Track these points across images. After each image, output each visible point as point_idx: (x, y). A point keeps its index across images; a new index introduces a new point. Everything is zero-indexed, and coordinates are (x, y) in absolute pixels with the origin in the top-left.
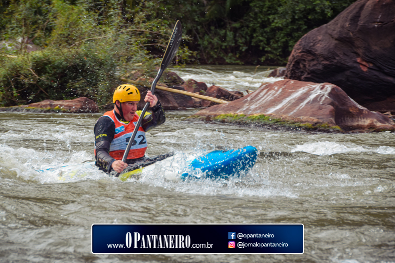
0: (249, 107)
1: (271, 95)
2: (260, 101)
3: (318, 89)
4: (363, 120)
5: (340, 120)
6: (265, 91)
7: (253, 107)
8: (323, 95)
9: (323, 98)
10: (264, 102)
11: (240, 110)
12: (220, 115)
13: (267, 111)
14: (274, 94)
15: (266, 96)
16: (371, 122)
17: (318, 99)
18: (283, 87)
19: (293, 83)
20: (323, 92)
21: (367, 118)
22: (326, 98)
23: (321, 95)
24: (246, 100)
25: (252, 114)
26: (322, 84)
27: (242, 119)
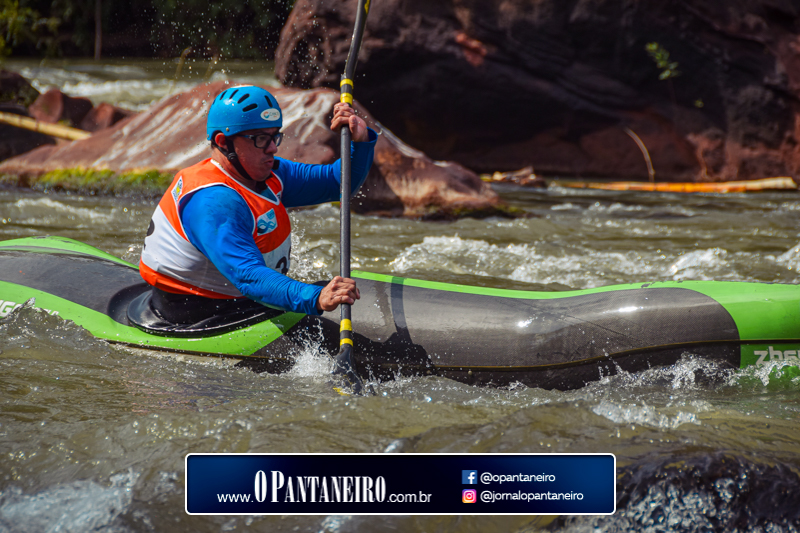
0: (124, 153)
1: (181, 121)
2: (154, 135)
3: (298, 106)
4: (411, 185)
6: (167, 111)
7: (133, 151)
8: (311, 121)
9: (310, 129)
10: (161, 138)
11: (101, 159)
12: (53, 172)
13: (165, 162)
14: (189, 119)
15: (167, 123)
16: (432, 190)
17: (297, 131)
20: (310, 112)
21: (421, 181)
22: (317, 129)
23: (304, 122)
24: (118, 133)
25: (131, 169)
26: (310, 93)
27: (103, 182)
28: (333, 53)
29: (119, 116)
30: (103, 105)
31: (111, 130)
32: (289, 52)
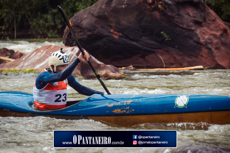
0: (23, 65)
1: (38, 56)
2: (31, 60)
3: (69, 51)
4: (100, 71)
5: (85, 72)
6: (35, 53)
7: (26, 64)
8: (73, 55)
9: (73, 57)
10: (33, 60)
11: (18, 67)
12: (5, 70)
13: (35, 67)
14: (40, 55)
15: (35, 57)
16: (106, 72)
18: (47, 50)
19: (53, 48)
20: (72, 53)
21: (103, 70)
22: (75, 57)
23: (71, 55)
24: (22, 59)
25: (25, 69)
26: (72, 47)
28: (78, 36)
30: (17, 52)
31: (20, 59)
32: (66, 36)
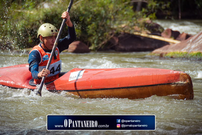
2: (199, 42)
7: (193, 46)
11: (184, 49)
12: (170, 53)
24: (188, 41)
25: (193, 52)
27: (185, 56)
29: (188, 37)
30: (183, 33)
31: (186, 40)
